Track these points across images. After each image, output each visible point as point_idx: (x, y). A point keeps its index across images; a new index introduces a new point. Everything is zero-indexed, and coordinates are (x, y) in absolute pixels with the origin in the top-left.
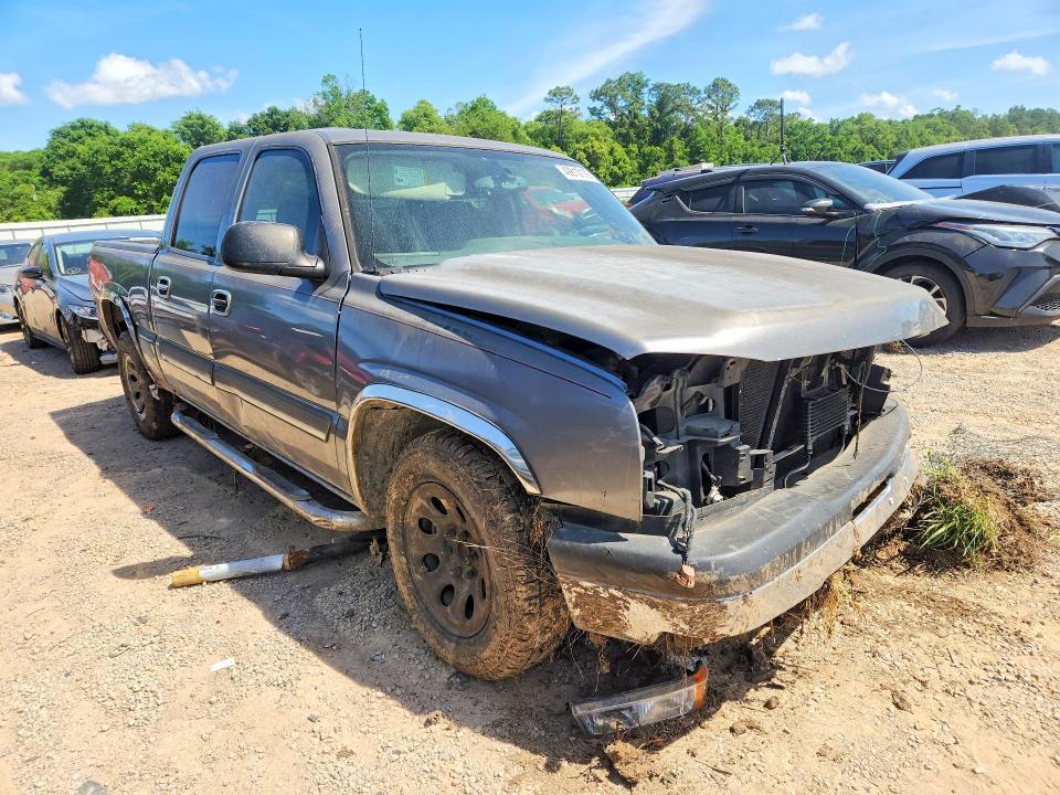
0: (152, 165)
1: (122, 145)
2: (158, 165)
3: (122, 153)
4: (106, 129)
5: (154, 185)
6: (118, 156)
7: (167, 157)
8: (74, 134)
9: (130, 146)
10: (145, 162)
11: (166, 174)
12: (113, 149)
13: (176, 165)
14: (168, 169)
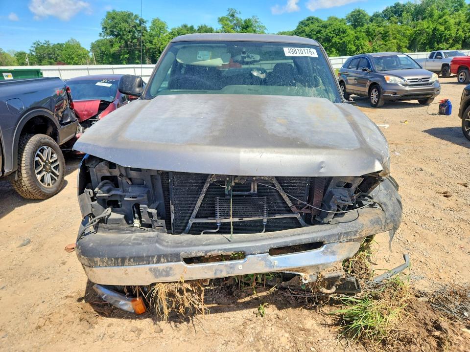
0: (331, 35)
1: (322, 27)
2: (335, 35)
3: (321, 30)
4: (317, 20)
5: (330, 44)
6: (319, 32)
7: (339, 31)
8: (307, 22)
9: (325, 27)
10: (329, 34)
11: (336, 39)
12: (319, 28)
13: (342, 35)
14: (338, 37)
